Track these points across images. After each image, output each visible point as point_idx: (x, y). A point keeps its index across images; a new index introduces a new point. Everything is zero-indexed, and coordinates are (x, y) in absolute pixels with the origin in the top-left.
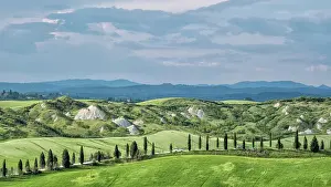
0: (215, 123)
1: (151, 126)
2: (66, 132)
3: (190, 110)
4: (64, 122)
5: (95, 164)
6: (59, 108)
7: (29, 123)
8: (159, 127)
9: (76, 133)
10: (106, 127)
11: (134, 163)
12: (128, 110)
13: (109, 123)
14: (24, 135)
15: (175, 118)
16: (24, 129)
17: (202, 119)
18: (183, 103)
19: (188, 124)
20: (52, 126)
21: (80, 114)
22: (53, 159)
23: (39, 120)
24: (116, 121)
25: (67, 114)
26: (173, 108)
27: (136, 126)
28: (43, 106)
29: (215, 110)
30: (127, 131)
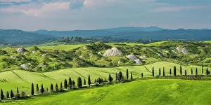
0: (192, 56)
1: (150, 59)
2: (96, 64)
3: (178, 48)
4: (96, 58)
5: (97, 85)
6: (94, 49)
7: (74, 59)
8: (155, 60)
9: (102, 65)
10: (122, 60)
11: (120, 85)
12: (138, 49)
13: (124, 58)
14: (71, 66)
15: (168, 54)
16: (70, 63)
17: (185, 54)
18: (173, 44)
19: (175, 57)
20: (88, 60)
21: (107, 53)
22: (72, 83)
23: (81, 57)
24: (128, 57)
25: (99, 53)
26: (167, 48)
27: (141, 60)
28: (85, 48)
29: (193, 48)
30: (135, 62)
